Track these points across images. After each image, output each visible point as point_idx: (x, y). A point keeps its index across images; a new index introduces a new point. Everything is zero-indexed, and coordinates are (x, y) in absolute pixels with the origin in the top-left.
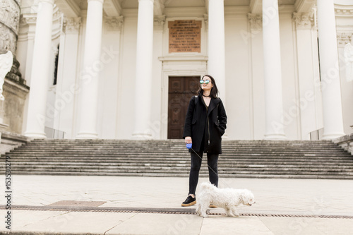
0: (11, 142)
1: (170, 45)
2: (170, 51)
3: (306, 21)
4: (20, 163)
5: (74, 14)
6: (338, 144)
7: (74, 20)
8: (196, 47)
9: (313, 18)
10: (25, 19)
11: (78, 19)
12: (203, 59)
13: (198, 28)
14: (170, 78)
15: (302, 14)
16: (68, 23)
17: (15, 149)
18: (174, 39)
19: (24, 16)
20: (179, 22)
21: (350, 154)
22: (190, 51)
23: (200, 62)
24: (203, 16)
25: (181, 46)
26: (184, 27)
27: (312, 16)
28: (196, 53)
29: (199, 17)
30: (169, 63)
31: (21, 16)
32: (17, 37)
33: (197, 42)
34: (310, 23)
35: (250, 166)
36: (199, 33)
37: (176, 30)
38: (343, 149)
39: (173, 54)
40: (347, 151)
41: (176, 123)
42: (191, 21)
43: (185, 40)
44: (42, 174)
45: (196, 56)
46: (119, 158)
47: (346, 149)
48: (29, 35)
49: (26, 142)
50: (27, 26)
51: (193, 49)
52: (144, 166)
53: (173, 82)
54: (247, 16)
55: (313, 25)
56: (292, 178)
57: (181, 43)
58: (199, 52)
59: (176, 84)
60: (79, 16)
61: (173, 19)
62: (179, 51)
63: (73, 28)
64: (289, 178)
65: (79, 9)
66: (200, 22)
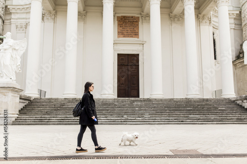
0: (23, 101)
1: (118, 32)
2: (118, 37)
3: (206, 20)
4: (37, 116)
5: (51, 8)
6: (234, 101)
7: (50, 12)
8: (136, 35)
9: (210, 18)
10: (9, 8)
11: (53, 12)
12: (141, 43)
13: (137, 21)
14: (118, 54)
15: (204, 16)
16: (46, 15)
17: (25, 106)
18: (121, 28)
19: (8, 7)
20: (124, 17)
21: (244, 107)
22: (132, 37)
23: (139, 45)
24: (141, 14)
25: (126, 33)
26: (127, 20)
27: (210, 17)
28: (136, 39)
29: (138, 14)
30: (118, 45)
31: (6, 7)
32: (3, 22)
33: (137, 31)
34: (208, 22)
35: (190, 116)
36: (138, 25)
37: (122, 22)
38: (238, 104)
39: (120, 39)
40: (241, 106)
41: (123, 85)
42: (132, 17)
43: (128, 29)
44: (58, 124)
45: (136, 41)
46: (104, 112)
47: (240, 104)
48: (12, 20)
49: (30, 101)
50: (10, 13)
51: (134, 36)
52: (123, 117)
53: (121, 58)
54: (169, 15)
55: (210, 23)
56: (218, 124)
57: (126, 31)
58: (138, 38)
59: (122, 59)
60: (54, 10)
61: (120, 15)
62: (124, 37)
63: (49, 18)
64: (217, 124)
65: (54, 5)
66: (139, 17)
